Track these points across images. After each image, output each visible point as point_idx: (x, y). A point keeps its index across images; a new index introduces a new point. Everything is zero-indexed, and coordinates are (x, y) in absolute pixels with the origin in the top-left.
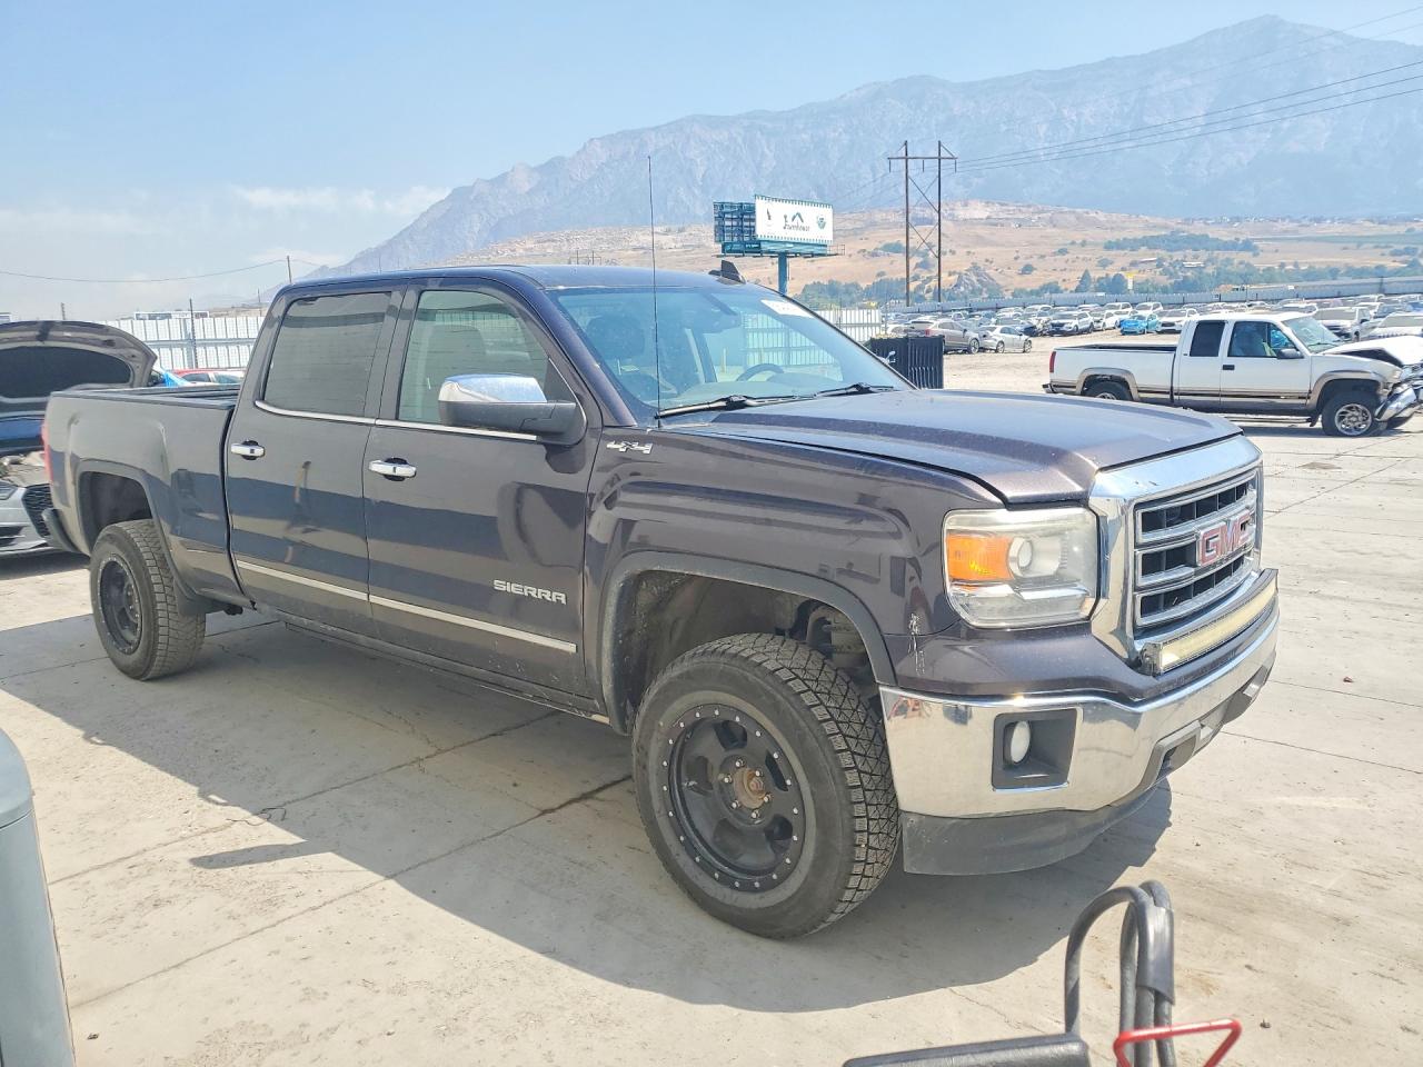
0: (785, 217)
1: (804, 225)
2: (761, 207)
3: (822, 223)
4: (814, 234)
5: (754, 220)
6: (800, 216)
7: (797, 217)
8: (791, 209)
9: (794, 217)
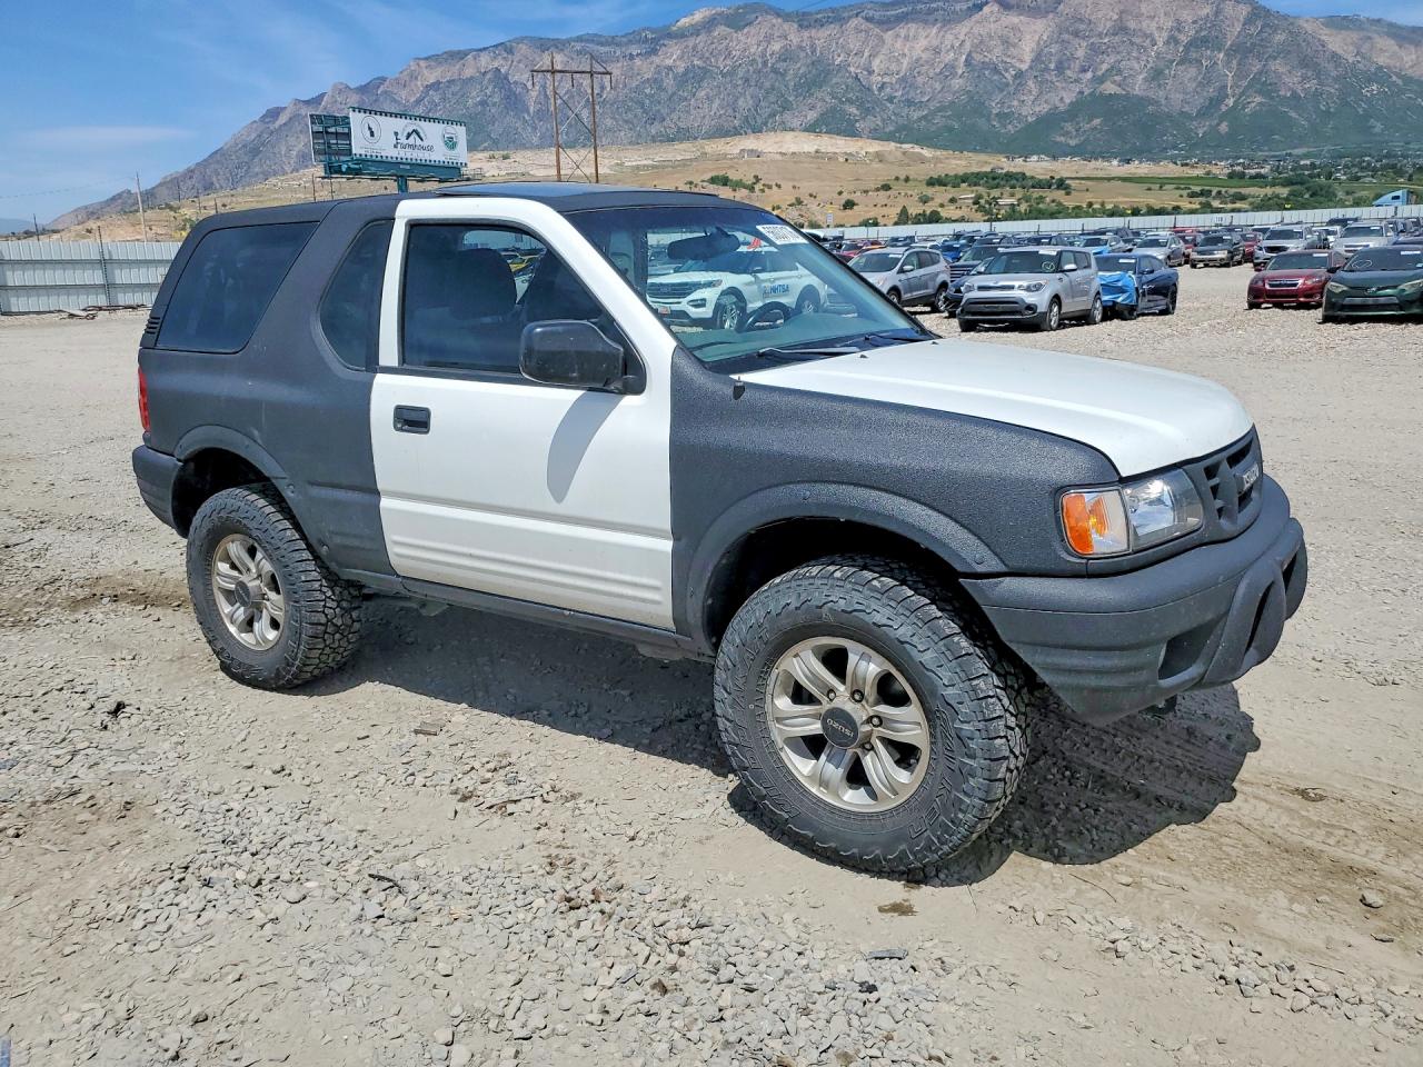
0: (396, 134)
1: (425, 144)
2: (356, 120)
3: (451, 143)
4: (439, 155)
5: (348, 136)
6: (418, 134)
7: (414, 135)
8: (402, 125)
9: (409, 136)
